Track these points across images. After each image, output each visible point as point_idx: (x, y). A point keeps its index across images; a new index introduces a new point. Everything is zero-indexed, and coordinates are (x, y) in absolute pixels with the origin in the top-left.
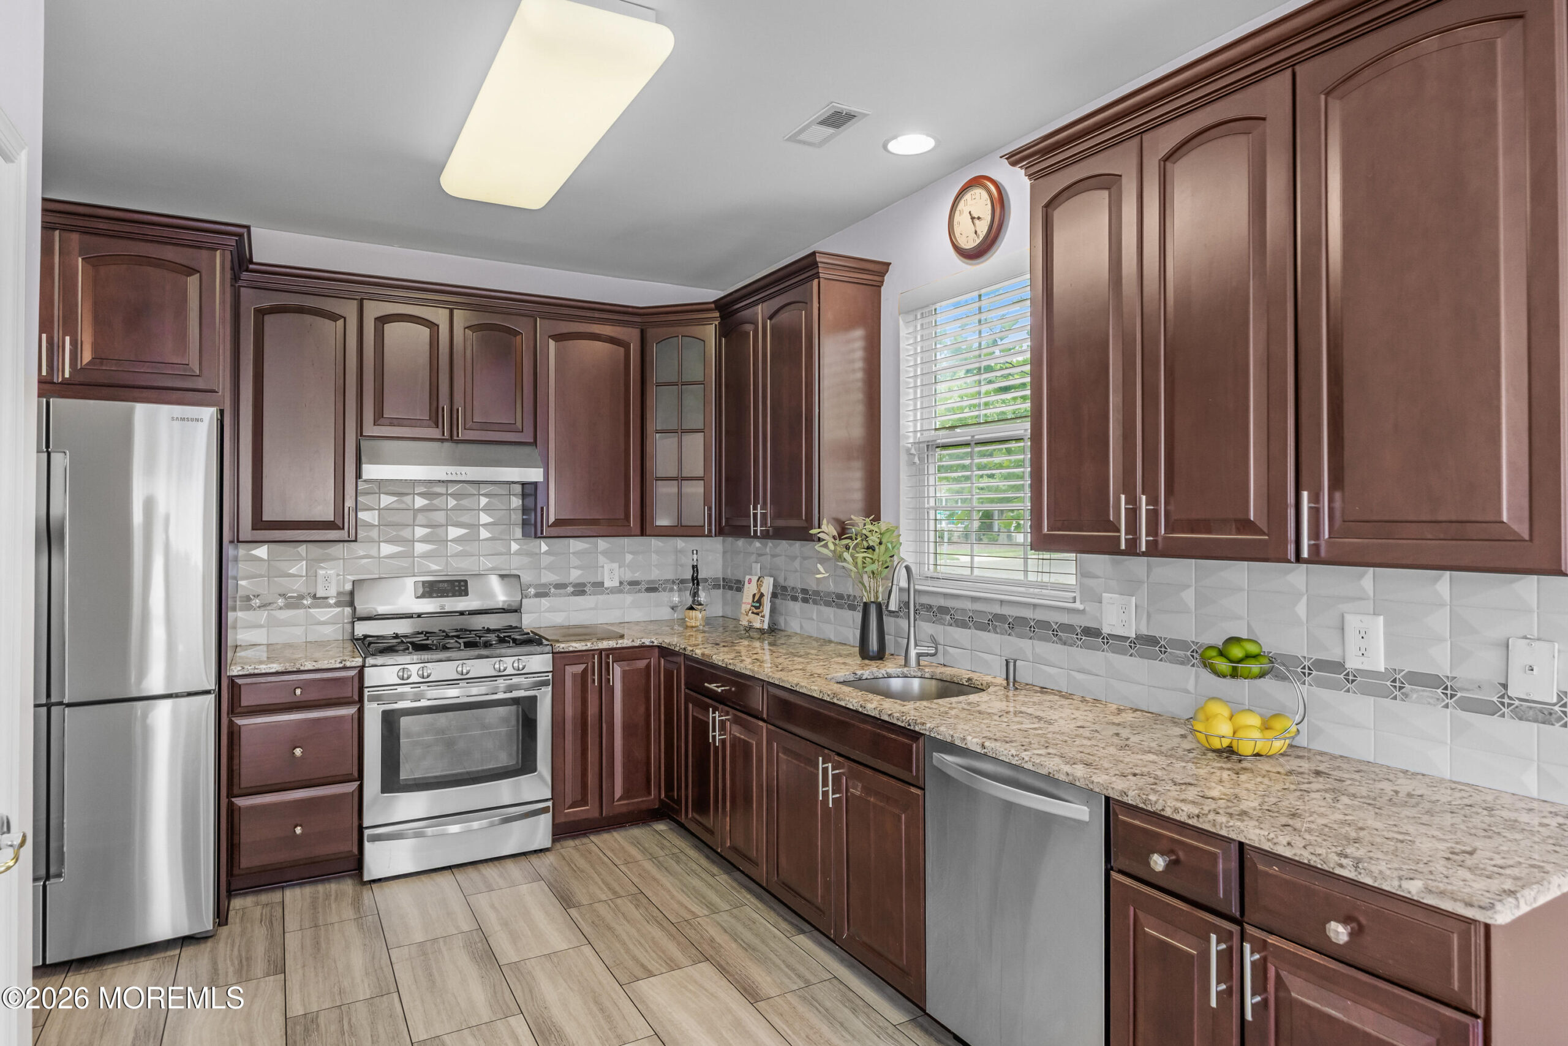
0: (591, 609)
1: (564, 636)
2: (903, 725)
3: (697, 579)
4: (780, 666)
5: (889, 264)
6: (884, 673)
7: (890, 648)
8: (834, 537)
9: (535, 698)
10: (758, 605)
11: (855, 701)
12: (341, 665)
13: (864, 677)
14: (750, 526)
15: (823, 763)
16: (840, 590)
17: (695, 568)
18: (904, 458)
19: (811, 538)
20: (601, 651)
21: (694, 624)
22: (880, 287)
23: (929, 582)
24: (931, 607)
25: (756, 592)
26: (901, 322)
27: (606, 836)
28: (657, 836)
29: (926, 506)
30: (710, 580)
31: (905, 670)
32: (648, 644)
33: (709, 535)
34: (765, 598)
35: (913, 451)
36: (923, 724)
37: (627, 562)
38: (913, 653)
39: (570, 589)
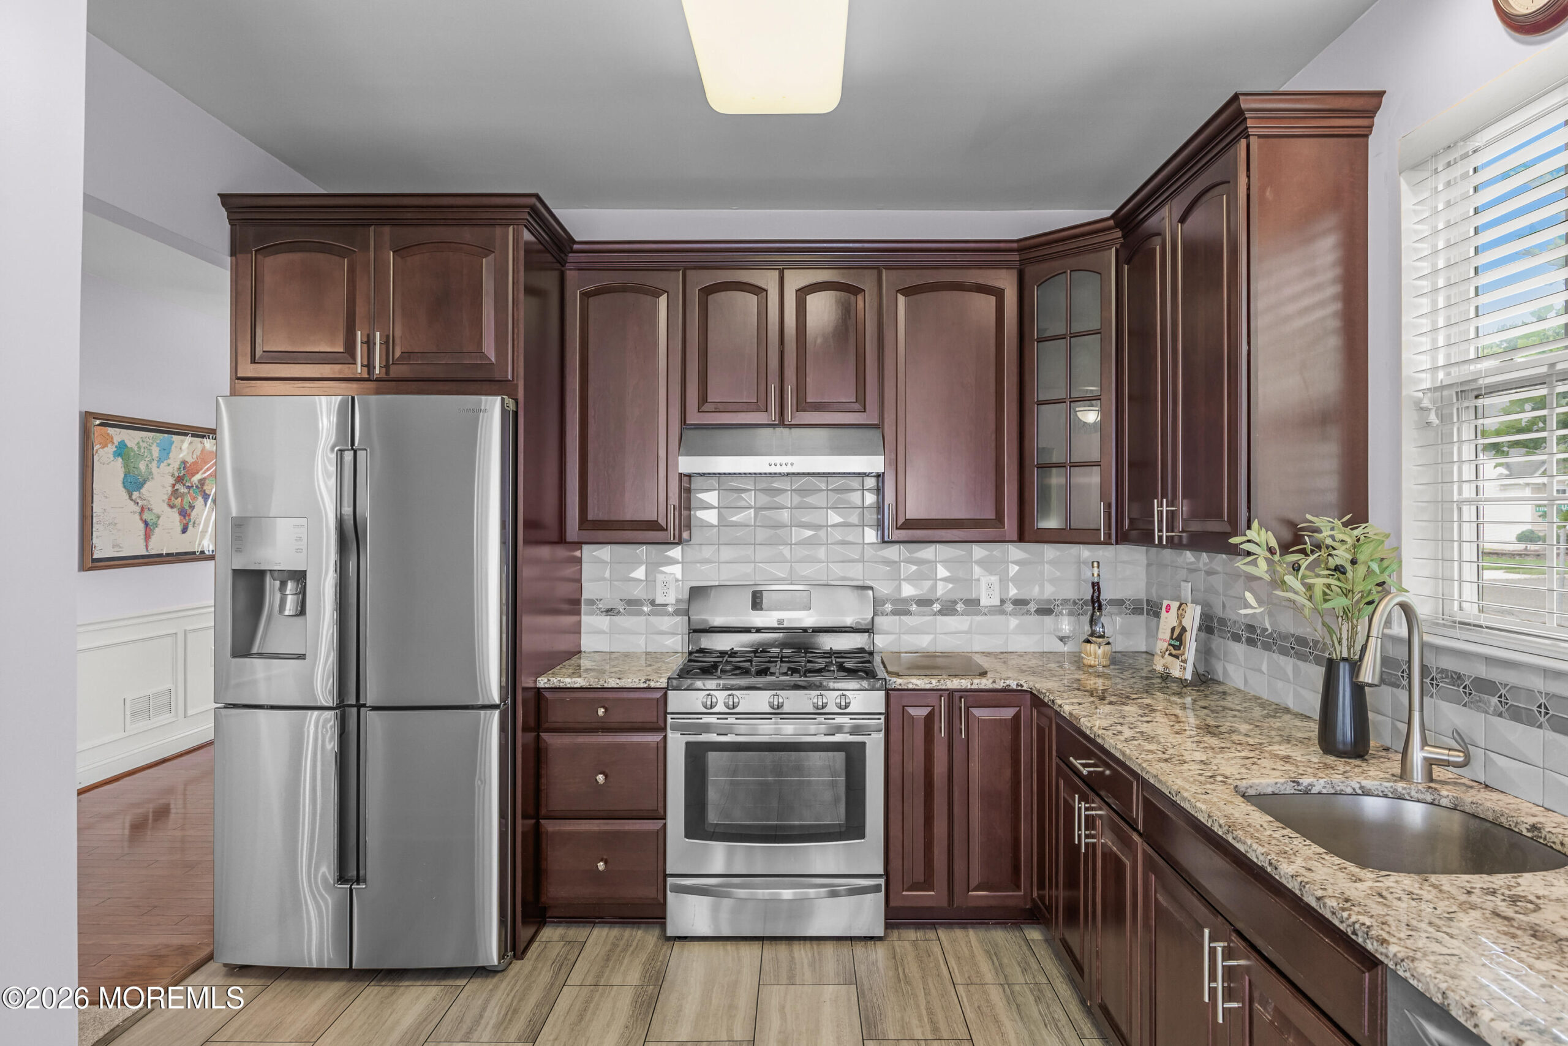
0: (966, 632)
1: (909, 668)
2: (1342, 927)
3: (1099, 601)
4: (1171, 751)
5: (1380, 94)
6: (1357, 786)
7: (1379, 737)
8: (1271, 550)
9: (864, 744)
10: (1177, 643)
11: (1261, 850)
12: (645, 685)
13: (1315, 790)
14: (1154, 530)
15: (1211, 940)
16: (1300, 631)
17: (1096, 586)
18: (1409, 418)
19: (1235, 551)
20: (951, 693)
21: (1092, 663)
22: (1367, 136)
23: (1457, 633)
24: (1459, 676)
25: (1176, 624)
26: (1404, 186)
27: (958, 933)
28: (1025, 948)
29: (1456, 498)
30: (1128, 602)
31: (1400, 786)
32: (1015, 687)
33: (1107, 543)
34: (1188, 634)
35: (1426, 403)
36: (1383, 942)
37: (1011, 575)
38: (1418, 755)
39: (936, 607)
